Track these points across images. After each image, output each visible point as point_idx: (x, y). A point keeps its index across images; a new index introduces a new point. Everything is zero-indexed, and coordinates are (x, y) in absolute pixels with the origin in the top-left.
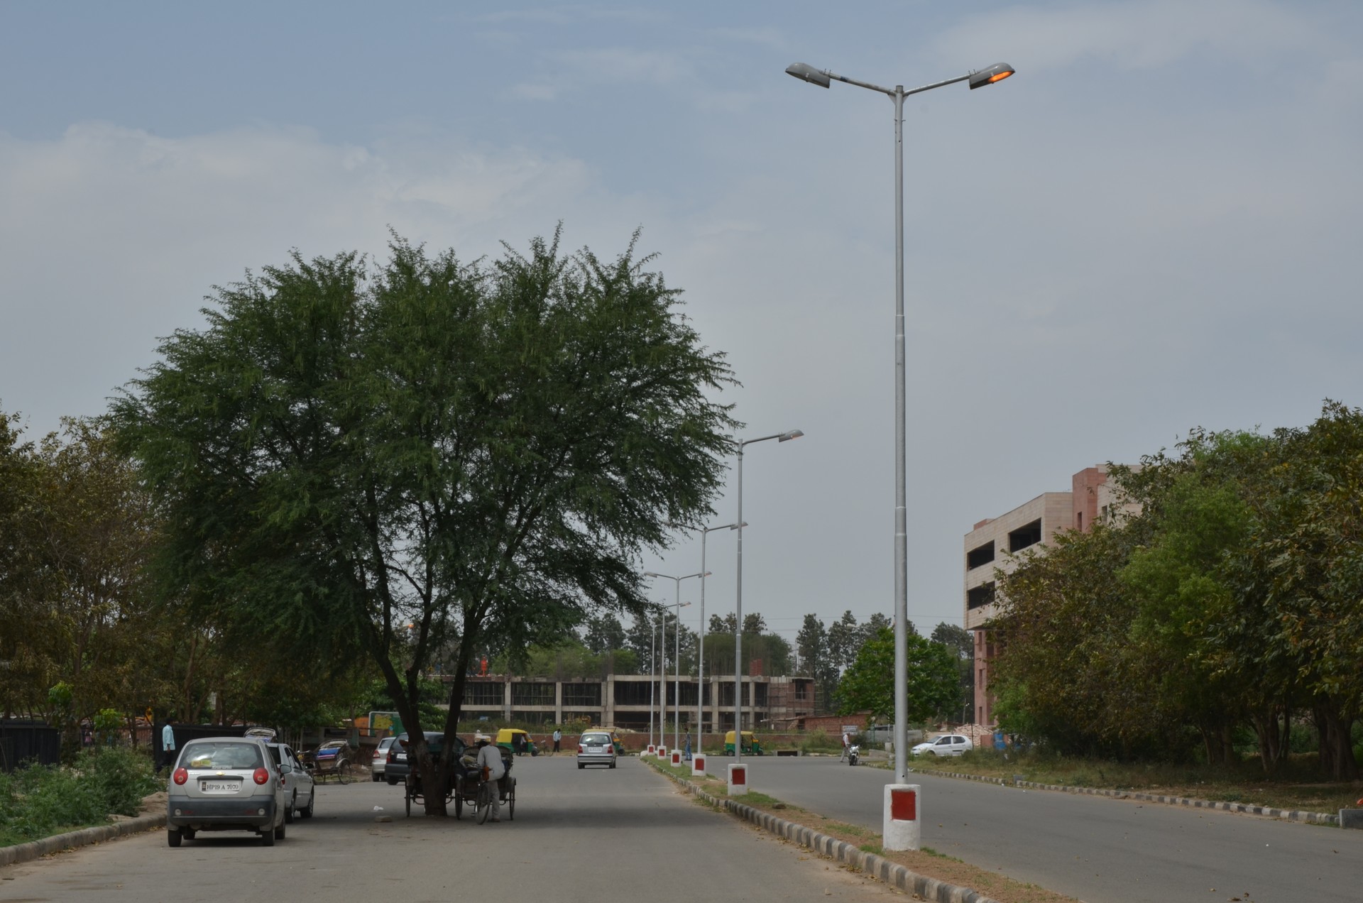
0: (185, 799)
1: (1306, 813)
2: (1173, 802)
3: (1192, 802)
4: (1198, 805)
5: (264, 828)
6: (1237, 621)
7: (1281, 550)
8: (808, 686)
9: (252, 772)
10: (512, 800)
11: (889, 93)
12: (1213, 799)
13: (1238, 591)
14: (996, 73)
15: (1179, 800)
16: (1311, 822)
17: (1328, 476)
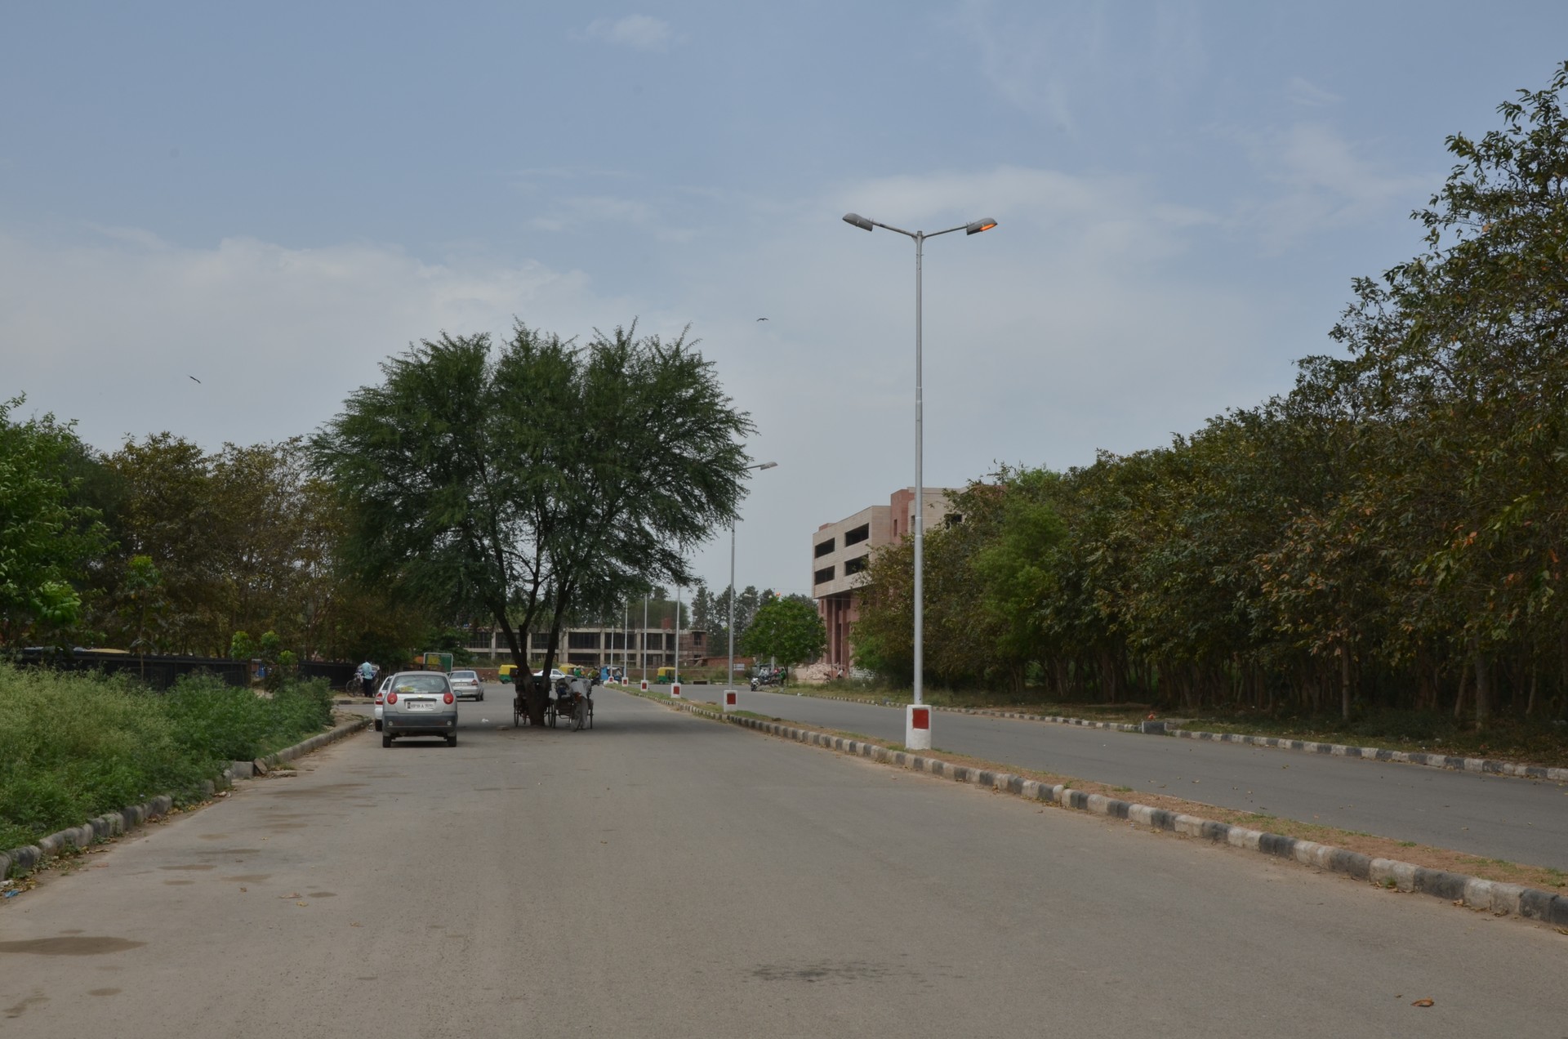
0: (396, 715)
1: (1116, 724)
2: (1012, 716)
3: (1027, 717)
4: (1032, 719)
5: (450, 735)
6: (1061, 598)
7: (1097, 549)
8: (703, 636)
9: (442, 695)
10: (591, 715)
11: (913, 236)
12: (1043, 715)
13: (1062, 576)
14: (986, 225)
15: (1017, 716)
16: (1121, 730)
17: (1127, 499)
